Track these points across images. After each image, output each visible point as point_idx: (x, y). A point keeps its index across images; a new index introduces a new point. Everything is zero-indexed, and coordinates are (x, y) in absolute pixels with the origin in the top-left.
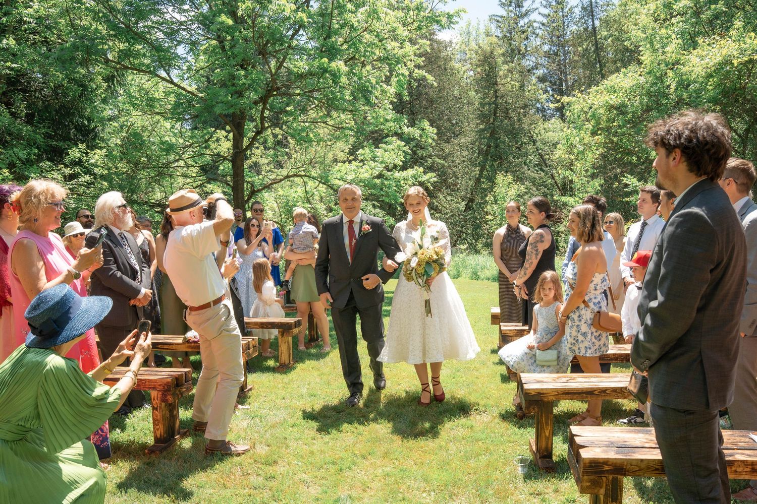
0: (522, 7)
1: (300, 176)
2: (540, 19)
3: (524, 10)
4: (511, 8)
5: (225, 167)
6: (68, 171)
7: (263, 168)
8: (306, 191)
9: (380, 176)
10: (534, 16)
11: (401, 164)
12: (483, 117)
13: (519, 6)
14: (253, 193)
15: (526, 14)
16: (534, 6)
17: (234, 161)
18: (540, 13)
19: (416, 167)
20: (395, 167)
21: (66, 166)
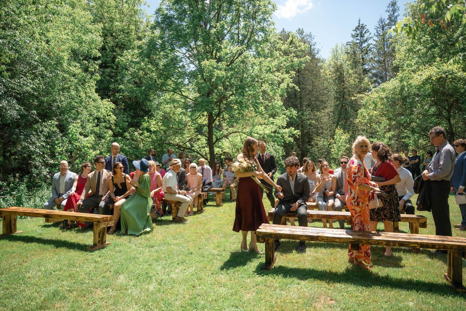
0: (364, 37)
1: (238, 132)
2: (374, 43)
3: (365, 38)
4: (358, 38)
5: (206, 129)
6: (141, 132)
7: (224, 127)
8: (241, 139)
9: (275, 132)
10: (370, 41)
11: (285, 125)
12: (337, 99)
13: (362, 37)
14: (218, 140)
15: (366, 41)
16: (371, 36)
17: (208, 126)
18: (374, 40)
19: (291, 128)
20: (283, 127)
21: (140, 129)
